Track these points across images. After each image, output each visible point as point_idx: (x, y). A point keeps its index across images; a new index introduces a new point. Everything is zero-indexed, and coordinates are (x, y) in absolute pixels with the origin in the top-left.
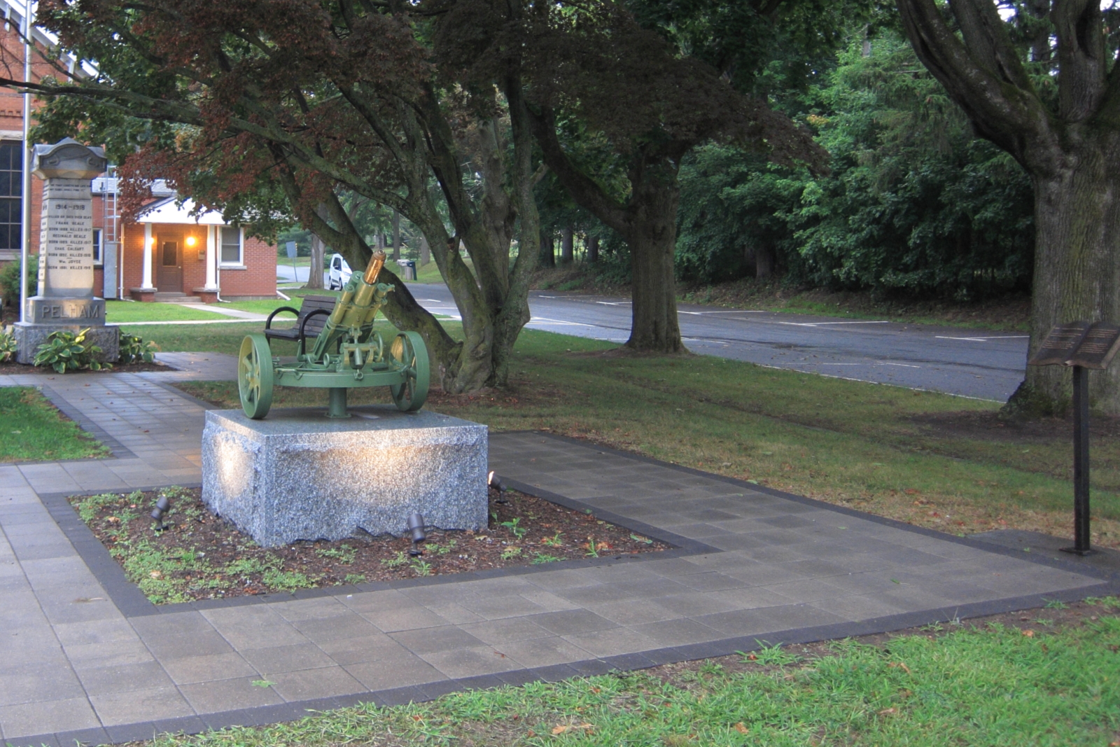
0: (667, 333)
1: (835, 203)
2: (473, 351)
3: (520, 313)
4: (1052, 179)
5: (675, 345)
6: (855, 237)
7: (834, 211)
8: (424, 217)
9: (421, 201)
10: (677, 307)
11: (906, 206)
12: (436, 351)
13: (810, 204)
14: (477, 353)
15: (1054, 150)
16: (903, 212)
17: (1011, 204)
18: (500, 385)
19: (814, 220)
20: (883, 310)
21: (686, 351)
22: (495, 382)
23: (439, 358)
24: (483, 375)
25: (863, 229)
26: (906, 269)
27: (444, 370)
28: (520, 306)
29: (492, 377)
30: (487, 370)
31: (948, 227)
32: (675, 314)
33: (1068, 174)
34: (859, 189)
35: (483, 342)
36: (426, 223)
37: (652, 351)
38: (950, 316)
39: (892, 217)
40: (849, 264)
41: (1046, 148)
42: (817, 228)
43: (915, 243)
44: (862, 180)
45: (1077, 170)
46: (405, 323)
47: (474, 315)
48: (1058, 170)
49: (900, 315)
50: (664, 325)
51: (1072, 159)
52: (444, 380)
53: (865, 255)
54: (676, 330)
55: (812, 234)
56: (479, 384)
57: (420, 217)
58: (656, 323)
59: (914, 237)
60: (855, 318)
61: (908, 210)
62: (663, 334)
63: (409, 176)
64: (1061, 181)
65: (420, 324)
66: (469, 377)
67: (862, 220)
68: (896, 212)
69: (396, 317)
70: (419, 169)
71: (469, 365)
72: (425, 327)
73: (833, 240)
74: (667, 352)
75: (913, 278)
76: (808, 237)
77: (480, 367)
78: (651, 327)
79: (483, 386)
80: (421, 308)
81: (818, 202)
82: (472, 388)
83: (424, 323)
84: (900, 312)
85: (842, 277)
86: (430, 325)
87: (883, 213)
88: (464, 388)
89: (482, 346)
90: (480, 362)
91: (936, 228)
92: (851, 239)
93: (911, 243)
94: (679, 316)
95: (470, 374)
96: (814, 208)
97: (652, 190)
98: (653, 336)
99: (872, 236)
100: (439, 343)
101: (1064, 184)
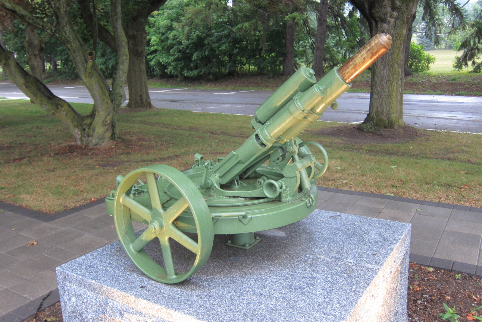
0: (146, 100)
1: (163, 45)
2: (103, 121)
3: (121, 96)
4: (385, 23)
5: (150, 105)
6: (172, 57)
7: (163, 48)
8: (68, 39)
9: (66, 29)
10: (149, 89)
11: (191, 45)
12: (72, 122)
13: (154, 45)
14: (106, 122)
15: (389, 9)
16: (190, 48)
17: (231, 44)
18: (118, 138)
19: (155, 51)
20: (183, 84)
21: (154, 107)
22: (115, 137)
23: (75, 126)
24: (109, 134)
25: (176, 55)
26: (191, 70)
27: (80, 133)
28: (121, 92)
29: (113, 134)
30: (110, 131)
31: (207, 53)
32: (148, 92)
33: (392, 20)
34: (174, 40)
35: (108, 115)
36: (70, 43)
37: (140, 109)
38: (209, 85)
39: (186, 50)
40: (170, 68)
41: (386, 8)
42: (156, 54)
43: (195, 59)
44: (175, 36)
45: (397, 19)
46: (50, 108)
47: (103, 100)
48: (388, 19)
49: (190, 86)
50: (144, 96)
51: (395, 14)
52: (80, 139)
53: (176, 65)
54: (149, 98)
55: (154, 57)
56: (107, 139)
57: (66, 39)
58: (141, 96)
59: (195, 57)
60: (174, 88)
61: (192, 47)
62: (144, 100)
63: (57, 11)
64: (389, 24)
65: (59, 107)
66: (102, 136)
67: (175, 51)
68: (187, 47)
69: (44, 103)
70: (63, 6)
71: (101, 129)
72: (63, 109)
73: (164, 59)
74: (147, 108)
75: (195, 73)
76: (153, 58)
77: (107, 129)
78: (139, 98)
79: (109, 140)
80: (57, 97)
81: (157, 44)
82: (103, 142)
83: (62, 106)
84: (190, 85)
85: (168, 73)
86: (66, 107)
87: (183, 48)
88: (98, 142)
89: (109, 117)
90: (107, 127)
91: (202, 53)
92: (172, 58)
93: (193, 59)
94: (149, 93)
95: (102, 134)
96: (156, 47)
97: (135, 33)
98: (140, 102)
99: (178, 57)
100: (74, 117)
101: (390, 25)
